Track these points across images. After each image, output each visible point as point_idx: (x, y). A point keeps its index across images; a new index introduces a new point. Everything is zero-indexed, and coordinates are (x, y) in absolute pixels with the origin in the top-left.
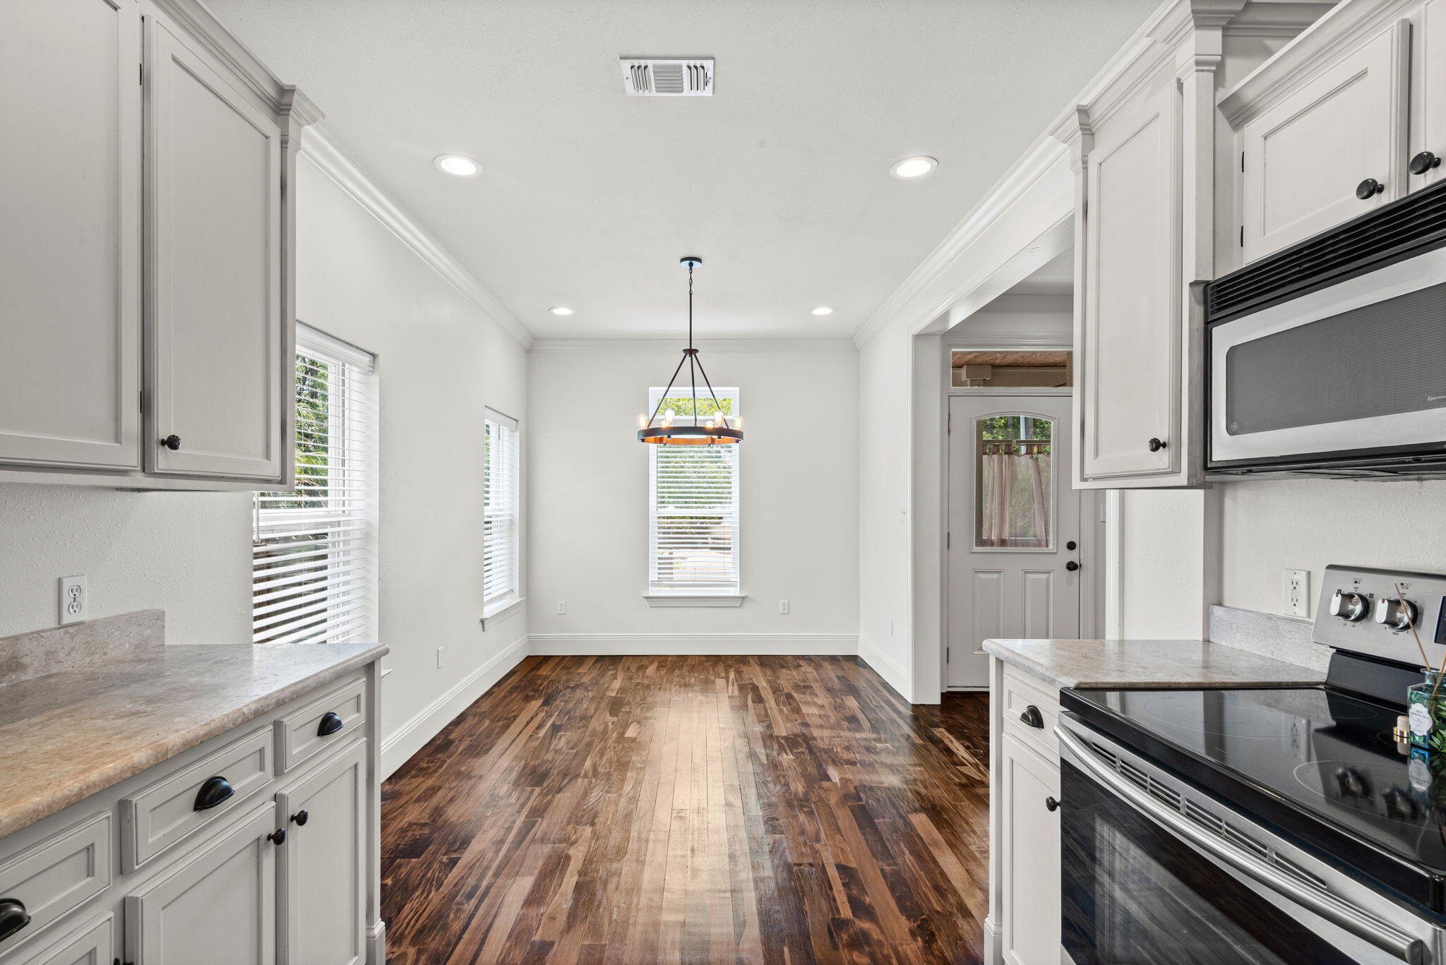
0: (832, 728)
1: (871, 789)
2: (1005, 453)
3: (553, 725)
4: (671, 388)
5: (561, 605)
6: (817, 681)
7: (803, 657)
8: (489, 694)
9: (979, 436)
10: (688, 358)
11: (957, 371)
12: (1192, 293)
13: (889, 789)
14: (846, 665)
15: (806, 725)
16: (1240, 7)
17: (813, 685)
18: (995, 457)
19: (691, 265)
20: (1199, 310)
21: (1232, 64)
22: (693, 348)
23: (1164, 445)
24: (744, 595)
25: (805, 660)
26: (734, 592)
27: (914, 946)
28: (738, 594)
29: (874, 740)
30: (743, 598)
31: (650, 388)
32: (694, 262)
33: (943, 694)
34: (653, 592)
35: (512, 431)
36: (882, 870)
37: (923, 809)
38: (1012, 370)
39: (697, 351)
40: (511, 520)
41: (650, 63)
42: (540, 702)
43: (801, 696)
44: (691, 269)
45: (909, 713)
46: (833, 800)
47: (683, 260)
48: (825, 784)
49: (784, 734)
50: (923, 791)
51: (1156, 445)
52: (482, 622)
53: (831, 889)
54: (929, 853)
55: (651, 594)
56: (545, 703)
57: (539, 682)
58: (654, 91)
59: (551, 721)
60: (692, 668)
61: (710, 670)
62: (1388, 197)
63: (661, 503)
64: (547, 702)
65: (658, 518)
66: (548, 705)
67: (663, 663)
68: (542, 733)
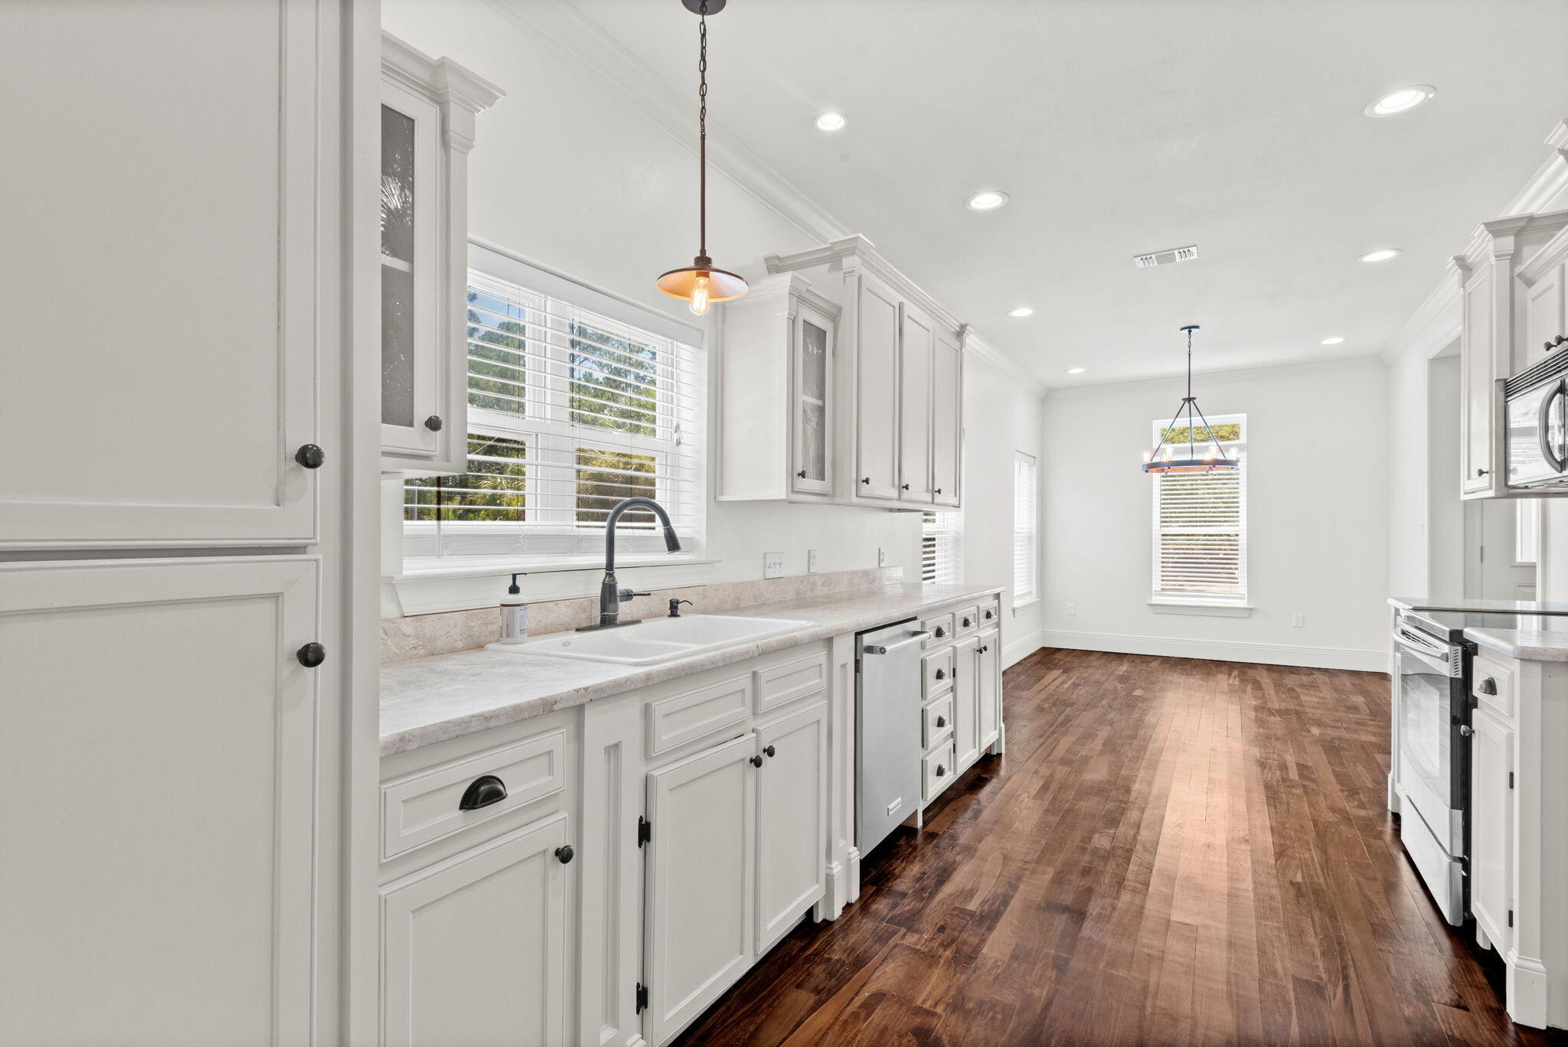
0: (1327, 709)
1: (1347, 740)
3: (1074, 683)
4: (1177, 419)
5: (1071, 607)
6: (1327, 684)
7: (1318, 669)
8: (1019, 664)
10: (1187, 404)
12: (1497, 386)
15: (1302, 706)
17: (1320, 685)
19: (1190, 332)
20: (1501, 394)
21: (1528, 250)
22: (1191, 397)
23: (1486, 472)
24: (1251, 607)
25: (1320, 671)
26: (1242, 603)
28: (1246, 606)
30: (1251, 609)
31: (1154, 421)
32: (1192, 330)
34: (1155, 599)
35: (1031, 466)
39: (1195, 398)
40: (1029, 537)
41: (1153, 256)
42: (1061, 671)
43: (1303, 690)
44: (1189, 335)
46: (1307, 740)
47: (1183, 329)
48: (1304, 733)
49: (1278, 707)
51: (1481, 473)
52: (1014, 610)
53: (1287, 769)
55: (1154, 602)
56: (1063, 672)
57: (1057, 661)
58: (1156, 264)
59: (1071, 681)
60: (1195, 666)
61: (1214, 669)
62: (1553, 351)
63: (1164, 522)
64: (1065, 671)
65: (1163, 535)
66: (1067, 673)
67: (1166, 660)
68: (1066, 686)
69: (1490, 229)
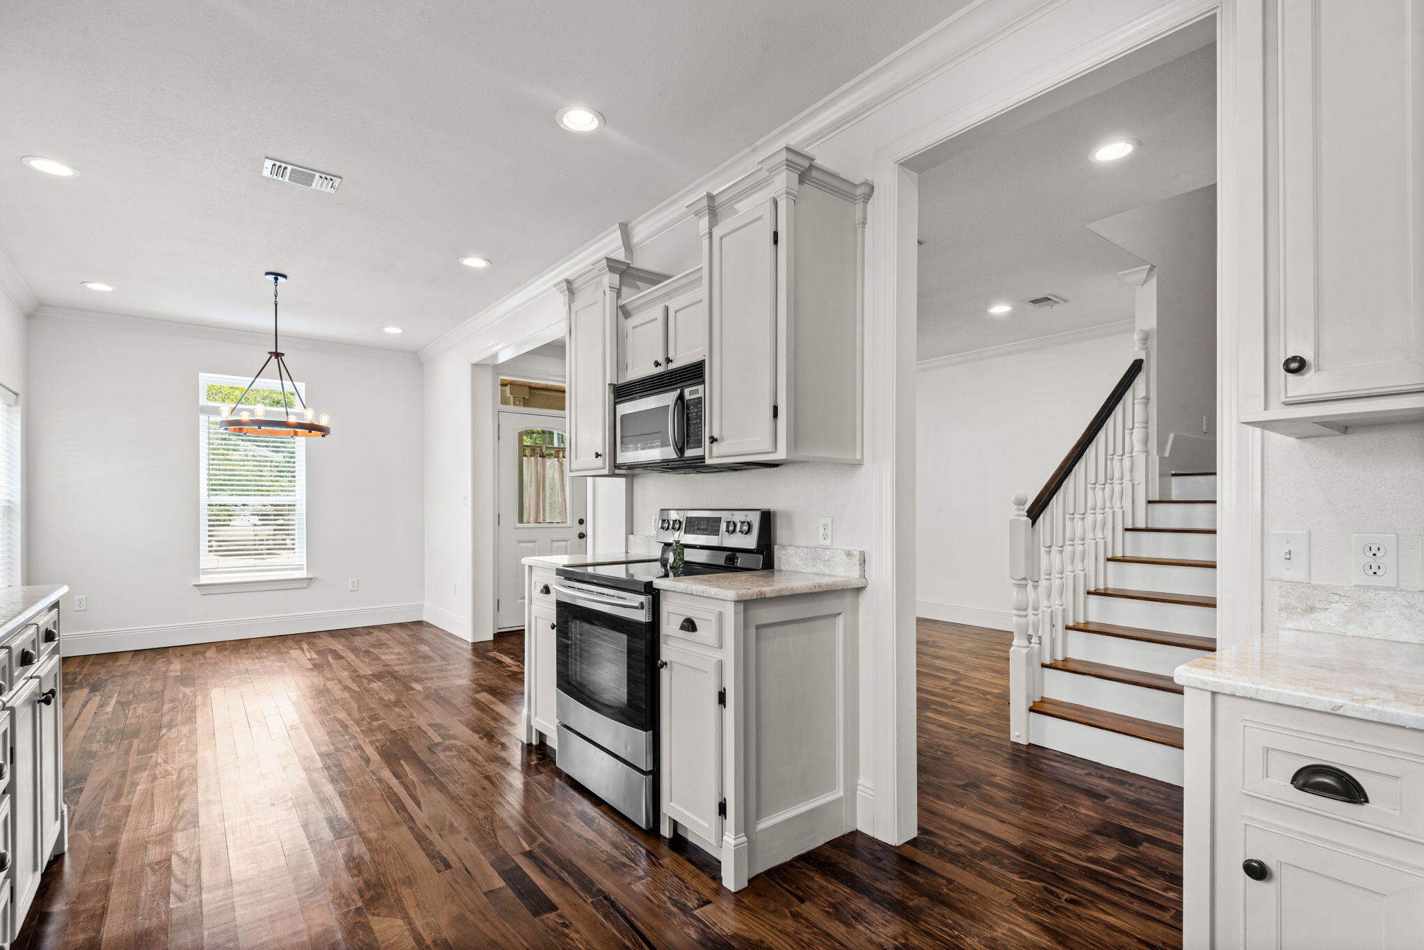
0: (411, 663)
1: (447, 688)
2: (540, 456)
5: (80, 600)
6: (390, 640)
7: (373, 627)
9: (521, 440)
10: (274, 358)
11: (504, 388)
12: (609, 388)
13: (460, 686)
14: (414, 628)
15: (387, 665)
16: (625, 268)
17: (387, 642)
18: (532, 458)
19: (276, 279)
20: (612, 396)
21: (624, 289)
22: (278, 351)
23: (600, 455)
24: (311, 576)
25: (375, 628)
26: (303, 574)
27: (483, 742)
28: (305, 576)
29: (446, 665)
30: (311, 579)
31: (200, 374)
32: (279, 277)
33: (494, 635)
34: (204, 579)
36: (460, 720)
37: (484, 690)
38: (542, 392)
39: (283, 354)
41: (290, 167)
43: (378, 650)
44: (276, 282)
45: (470, 647)
46: (419, 698)
47: (267, 274)
48: (411, 692)
49: (370, 673)
50: (483, 683)
51: (597, 455)
53: (426, 733)
54: (489, 707)
55: (202, 582)
57: (70, 677)
58: (287, 179)
59: (113, 701)
60: (259, 647)
61: (281, 645)
62: (660, 370)
63: (213, 489)
64: (94, 689)
65: (209, 505)
66: (98, 690)
67: (221, 646)
68: (109, 709)
69: (610, 264)
